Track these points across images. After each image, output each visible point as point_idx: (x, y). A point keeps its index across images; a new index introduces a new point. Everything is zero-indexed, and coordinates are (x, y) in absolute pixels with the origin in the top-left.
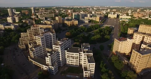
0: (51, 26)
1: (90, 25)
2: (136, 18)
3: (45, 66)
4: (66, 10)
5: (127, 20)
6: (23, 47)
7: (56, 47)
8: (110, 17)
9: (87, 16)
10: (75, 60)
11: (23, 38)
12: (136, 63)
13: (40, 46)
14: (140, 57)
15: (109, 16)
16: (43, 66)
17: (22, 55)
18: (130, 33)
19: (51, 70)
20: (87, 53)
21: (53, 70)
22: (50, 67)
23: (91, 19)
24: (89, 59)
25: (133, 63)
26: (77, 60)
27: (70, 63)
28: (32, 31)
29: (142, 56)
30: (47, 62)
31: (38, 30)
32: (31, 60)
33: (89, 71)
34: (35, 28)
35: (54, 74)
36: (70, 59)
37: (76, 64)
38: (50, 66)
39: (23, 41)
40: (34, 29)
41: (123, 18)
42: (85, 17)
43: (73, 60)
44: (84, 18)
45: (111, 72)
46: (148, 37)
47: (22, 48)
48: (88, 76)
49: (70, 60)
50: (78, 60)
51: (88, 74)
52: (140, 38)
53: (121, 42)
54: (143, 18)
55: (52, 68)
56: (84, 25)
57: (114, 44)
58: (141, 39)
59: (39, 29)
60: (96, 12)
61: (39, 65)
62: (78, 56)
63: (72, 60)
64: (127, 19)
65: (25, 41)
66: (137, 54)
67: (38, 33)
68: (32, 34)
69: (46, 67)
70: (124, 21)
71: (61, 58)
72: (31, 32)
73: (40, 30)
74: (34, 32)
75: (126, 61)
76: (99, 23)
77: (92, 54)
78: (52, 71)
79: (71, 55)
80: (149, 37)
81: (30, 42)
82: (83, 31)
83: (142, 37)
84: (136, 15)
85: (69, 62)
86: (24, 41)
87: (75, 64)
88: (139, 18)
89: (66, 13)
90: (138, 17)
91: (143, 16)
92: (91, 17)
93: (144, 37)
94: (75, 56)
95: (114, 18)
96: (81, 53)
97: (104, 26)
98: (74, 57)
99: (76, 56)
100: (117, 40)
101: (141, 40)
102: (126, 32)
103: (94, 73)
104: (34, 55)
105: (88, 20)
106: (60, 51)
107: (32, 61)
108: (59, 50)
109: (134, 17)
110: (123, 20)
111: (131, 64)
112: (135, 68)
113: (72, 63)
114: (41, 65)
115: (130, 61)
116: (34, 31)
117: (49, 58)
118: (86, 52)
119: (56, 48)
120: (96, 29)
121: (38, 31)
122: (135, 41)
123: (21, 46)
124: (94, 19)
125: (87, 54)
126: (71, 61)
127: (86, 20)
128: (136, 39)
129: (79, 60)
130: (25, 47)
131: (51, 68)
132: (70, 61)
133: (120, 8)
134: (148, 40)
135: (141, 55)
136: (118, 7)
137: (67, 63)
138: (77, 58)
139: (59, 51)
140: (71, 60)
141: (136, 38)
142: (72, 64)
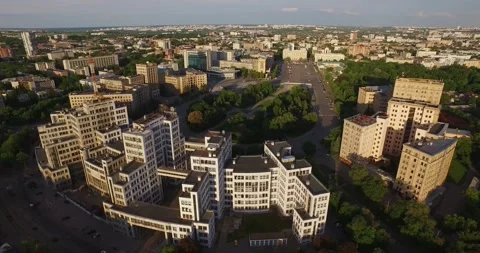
0: (131, 95)
1: (243, 84)
2: (355, 57)
3: (178, 226)
4: (147, 42)
5: (338, 65)
6: (61, 176)
7: (202, 162)
8: (289, 59)
9: (225, 59)
10: (259, 193)
11: (60, 144)
12: (415, 178)
13: (141, 164)
14: (425, 162)
15: (286, 54)
16: (173, 225)
17: (67, 202)
18: (367, 102)
19: (201, 234)
20: (295, 168)
21: (206, 235)
22: (197, 225)
23: (239, 65)
24: (308, 184)
25: (407, 180)
26: (265, 192)
27: (245, 206)
28: (90, 116)
29: (431, 158)
30: (182, 213)
31: (109, 111)
32: (120, 213)
33: (314, 217)
34: (99, 108)
35: (209, 244)
36: (245, 193)
37: (262, 205)
38: (196, 221)
39: (61, 152)
40: (97, 111)
41: (324, 59)
42: (222, 62)
43: (254, 193)
44: (218, 65)
45: (368, 211)
46: (423, 110)
47: (57, 177)
48: (311, 233)
49: (242, 196)
50: (268, 192)
51: (312, 227)
52: (404, 114)
53: (364, 129)
54: (373, 58)
55: (205, 228)
56: (226, 85)
57: (344, 135)
58: (407, 114)
59: (111, 108)
60: (245, 45)
61: (156, 225)
62: (269, 180)
63: (251, 193)
64: (335, 61)
65: (66, 154)
66: (416, 155)
67: (111, 122)
68: (92, 127)
69: (183, 226)
70: (331, 69)
71: (217, 193)
72: (87, 122)
73: (115, 110)
74: (96, 120)
75: (384, 178)
76: (267, 79)
77: (310, 169)
78: (203, 238)
79: (248, 181)
80: (425, 111)
81: (90, 153)
82: (233, 103)
83: (408, 110)
84: (353, 51)
85: (239, 202)
86: (62, 155)
87: (258, 206)
88: (365, 58)
89: (150, 51)
90: (361, 55)
91: (372, 53)
92: (238, 59)
93: (412, 111)
94: (259, 181)
95: (301, 60)
96: (274, 169)
97: (283, 87)
98: (257, 184)
99: (262, 181)
100: (352, 124)
101: (406, 119)
102: (352, 99)
103: (324, 221)
104: (127, 196)
105: (234, 70)
106: (216, 173)
107: (125, 215)
108: (214, 170)
109: (351, 57)
110: (327, 64)
111: (401, 183)
112: (412, 191)
113: (250, 202)
114: (165, 224)
115: (398, 176)
116: (98, 117)
117: (191, 200)
118: (293, 166)
119: (204, 166)
120: (266, 95)
121: (110, 116)
122: (393, 122)
123: (55, 172)
124: (249, 67)
125: (298, 170)
126: (247, 199)
127: (227, 70)
128: (393, 117)
129: (271, 191)
130: (68, 173)
131: (200, 227)
132: (245, 199)
133: (300, 29)
134: (424, 118)
135: (426, 156)
136: (295, 26)
137: (234, 205)
138: (264, 187)
139: (212, 173)
140: (247, 196)
141: (394, 113)
142: (249, 205)
